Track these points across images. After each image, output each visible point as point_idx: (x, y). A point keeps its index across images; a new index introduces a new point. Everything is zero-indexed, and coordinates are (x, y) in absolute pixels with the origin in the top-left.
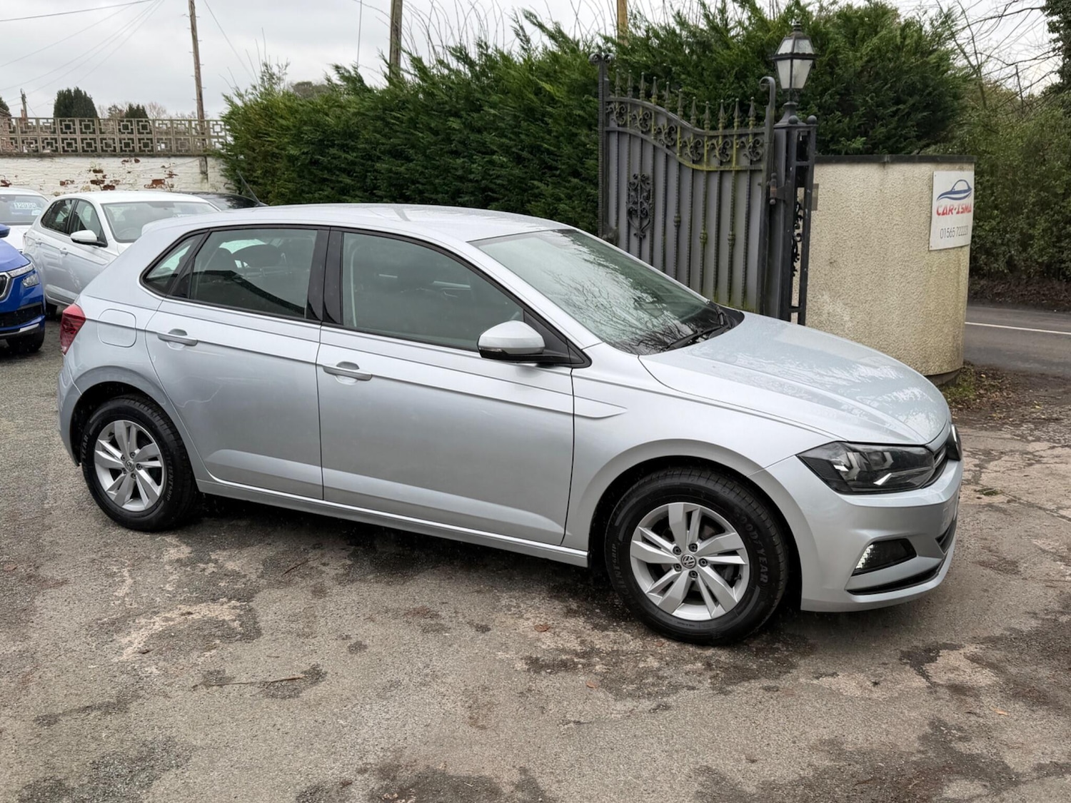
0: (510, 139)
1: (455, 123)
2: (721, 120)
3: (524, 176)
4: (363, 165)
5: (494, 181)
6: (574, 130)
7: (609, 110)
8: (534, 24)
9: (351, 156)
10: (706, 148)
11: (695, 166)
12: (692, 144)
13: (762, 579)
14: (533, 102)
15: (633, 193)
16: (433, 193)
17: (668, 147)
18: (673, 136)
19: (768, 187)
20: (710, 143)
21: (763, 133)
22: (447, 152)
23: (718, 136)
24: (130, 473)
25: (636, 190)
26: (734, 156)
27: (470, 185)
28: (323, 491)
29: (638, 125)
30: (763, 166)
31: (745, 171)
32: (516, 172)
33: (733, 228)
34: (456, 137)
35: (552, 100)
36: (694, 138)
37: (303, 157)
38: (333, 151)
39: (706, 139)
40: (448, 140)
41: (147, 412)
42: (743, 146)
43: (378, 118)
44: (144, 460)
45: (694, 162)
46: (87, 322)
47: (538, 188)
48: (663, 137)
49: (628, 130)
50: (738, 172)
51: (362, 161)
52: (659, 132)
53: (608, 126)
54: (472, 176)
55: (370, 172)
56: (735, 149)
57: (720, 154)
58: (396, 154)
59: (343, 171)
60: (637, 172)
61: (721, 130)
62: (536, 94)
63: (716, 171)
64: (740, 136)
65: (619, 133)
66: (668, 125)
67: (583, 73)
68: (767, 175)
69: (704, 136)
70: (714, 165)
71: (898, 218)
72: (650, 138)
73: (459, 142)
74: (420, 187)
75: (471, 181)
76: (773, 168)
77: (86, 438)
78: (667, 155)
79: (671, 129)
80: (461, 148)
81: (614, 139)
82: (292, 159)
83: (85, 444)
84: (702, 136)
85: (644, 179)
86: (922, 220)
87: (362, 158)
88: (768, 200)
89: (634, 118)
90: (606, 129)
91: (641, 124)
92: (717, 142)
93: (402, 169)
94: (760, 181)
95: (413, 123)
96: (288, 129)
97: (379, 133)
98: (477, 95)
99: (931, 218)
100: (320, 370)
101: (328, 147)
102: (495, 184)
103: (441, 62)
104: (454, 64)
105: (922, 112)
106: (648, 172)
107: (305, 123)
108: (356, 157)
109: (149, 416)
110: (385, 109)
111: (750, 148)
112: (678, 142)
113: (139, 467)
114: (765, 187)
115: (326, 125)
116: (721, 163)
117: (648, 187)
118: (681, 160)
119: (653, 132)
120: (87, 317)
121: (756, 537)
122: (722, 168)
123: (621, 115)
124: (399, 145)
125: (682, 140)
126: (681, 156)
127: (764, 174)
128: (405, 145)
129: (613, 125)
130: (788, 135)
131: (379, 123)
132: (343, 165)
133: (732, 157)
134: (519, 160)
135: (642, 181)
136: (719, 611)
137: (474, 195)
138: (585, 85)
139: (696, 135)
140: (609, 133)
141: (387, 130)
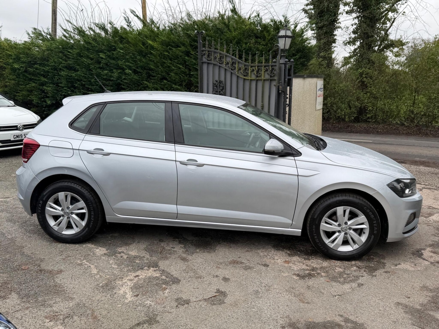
0: (131, 63)
1: (102, 55)
2: (257, 60)
3: (139, 79)
4: (52, 72)
5: (123, 81)
6: (164, 61)
7: (203, 54)
8: (135, 15)
9: (47, 69)
10: (250, 71)
11: (245, 78)
12: (244, 69)
13: (374, 233)
14: (142, 48)
15: (215, 88)
16: (89, 85)
17: (232, 69)
18: (235, 66)
19: (279, 86)
20: (252, 69)
21: (276, 66)
22: (98, 68)
23: (255, 66)
24: (67, 217)
25: (216, 86)
26: (263, 74)
27: (111, 82)
28: (177, 215)
29: (218, 60)
30: (276, 78)
31: (268, 80)
32: (135, 77)
33: (262, 101)
34: (103, 61)
35: (152, 48)
36: (244, 67)
37: (22, 68)
38: (36, 66)
39: (250, 67)
40: (100, 63)
41: (79, 187)
42: (267, 70)
43: (61, 52)
44: (75, 210)
45: (244, 76)
46: (41, 147)
47: (146, 84)
48: (230, 65)
49: (213, 62)
50: (264, 80)
51: (52, 71)
52: (228, 64)
53: (202, 60)
54: (112, 79)
55: (56, 76)
56: (263, 71)
57: (256, 73)
58: (70, 68)
59: (42, 75)
60: (217, 78)
61: (257, 64)
62: (143, 45)
63: (255, 80)
64: (265, 66)
65: (208, 63)
66: (232, 61)
67: (168, 37)
68: (278, 82)
69: (249, 66)
70: (253, 77)
71: (308, 98)
72: (223, 65)
73: (104, 64)
74: (83, 83)
75: (112, 81)
76: (280, 79)
77: (41, 202)
78: (231, 73)
79: (233, 63)
80: (105, 66)
81: (205, 66)
82: (14, 70)
83: (40, 205)
84: (248, 66)
85: (220, 82)
86: (314, 99)
87: (52, 69)
88: (278, 91)
89: (215, 58)
90: (201, 61)
91: (219, 60)
92: (255, 68)
93: (74, 75)
94: (275, 84)
95: (79, 55)
96: (11, 55)
97: (61, 59)
98: (113, 44)
99: (316, 98)
100: (178, 163)
101: (34, 64)
102: (123, 82)
103: (91, 29)
104: (98, 30)
105: (303, 59)
106: (222, 79)
107: (20, 53)
108: (49, 69)
109: (80, 189)
110: (63, 48)
111: (270, 71)
112: (237, 68)
113: (72, 213)
114: (277, 86)
115: (32, 55)
116: (257, 76)
117: (222, 85)
118: (238, 75)
119: (225, 63)
120: (41, 144)
121: (373, 217)
122: (258, 78)
123: (208, 56)
124: (71, 64)
125: (239, 67)
126: (238, 73)
127: (277, 81)
128: (74, 64)
129: (204, 60)
130: (285, 67)
131: (61, 54)
132: (42, 73)
133: (262, 74)
134: (135, 72)
135: (220, 83)
136: (356, 247)
137: (113, 87)
138: (169, 42)
139: (245, 65)
140: (203, 63)
141: (64, 57)
